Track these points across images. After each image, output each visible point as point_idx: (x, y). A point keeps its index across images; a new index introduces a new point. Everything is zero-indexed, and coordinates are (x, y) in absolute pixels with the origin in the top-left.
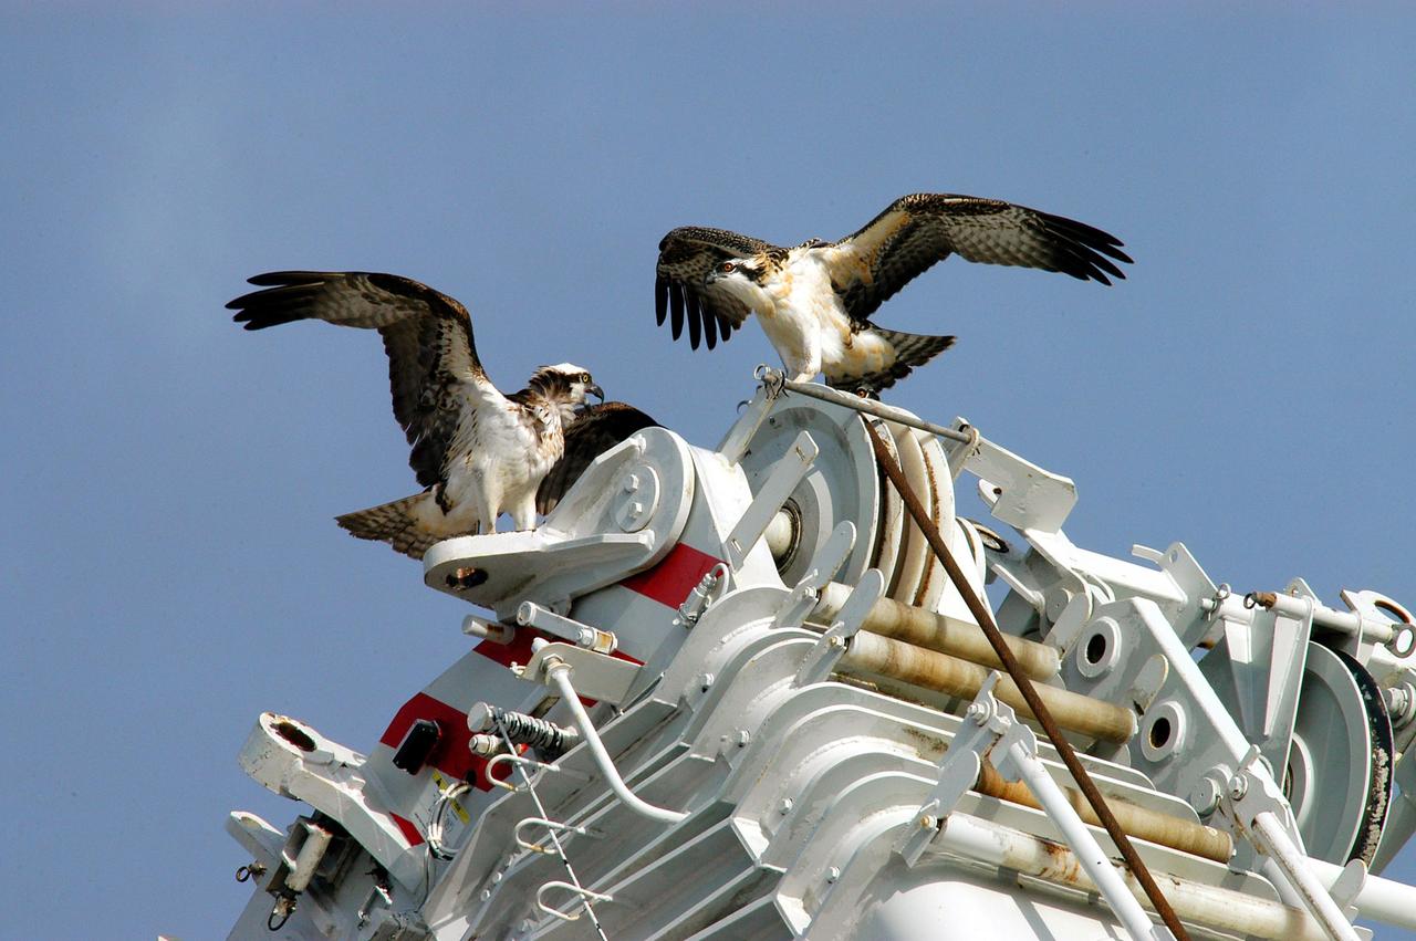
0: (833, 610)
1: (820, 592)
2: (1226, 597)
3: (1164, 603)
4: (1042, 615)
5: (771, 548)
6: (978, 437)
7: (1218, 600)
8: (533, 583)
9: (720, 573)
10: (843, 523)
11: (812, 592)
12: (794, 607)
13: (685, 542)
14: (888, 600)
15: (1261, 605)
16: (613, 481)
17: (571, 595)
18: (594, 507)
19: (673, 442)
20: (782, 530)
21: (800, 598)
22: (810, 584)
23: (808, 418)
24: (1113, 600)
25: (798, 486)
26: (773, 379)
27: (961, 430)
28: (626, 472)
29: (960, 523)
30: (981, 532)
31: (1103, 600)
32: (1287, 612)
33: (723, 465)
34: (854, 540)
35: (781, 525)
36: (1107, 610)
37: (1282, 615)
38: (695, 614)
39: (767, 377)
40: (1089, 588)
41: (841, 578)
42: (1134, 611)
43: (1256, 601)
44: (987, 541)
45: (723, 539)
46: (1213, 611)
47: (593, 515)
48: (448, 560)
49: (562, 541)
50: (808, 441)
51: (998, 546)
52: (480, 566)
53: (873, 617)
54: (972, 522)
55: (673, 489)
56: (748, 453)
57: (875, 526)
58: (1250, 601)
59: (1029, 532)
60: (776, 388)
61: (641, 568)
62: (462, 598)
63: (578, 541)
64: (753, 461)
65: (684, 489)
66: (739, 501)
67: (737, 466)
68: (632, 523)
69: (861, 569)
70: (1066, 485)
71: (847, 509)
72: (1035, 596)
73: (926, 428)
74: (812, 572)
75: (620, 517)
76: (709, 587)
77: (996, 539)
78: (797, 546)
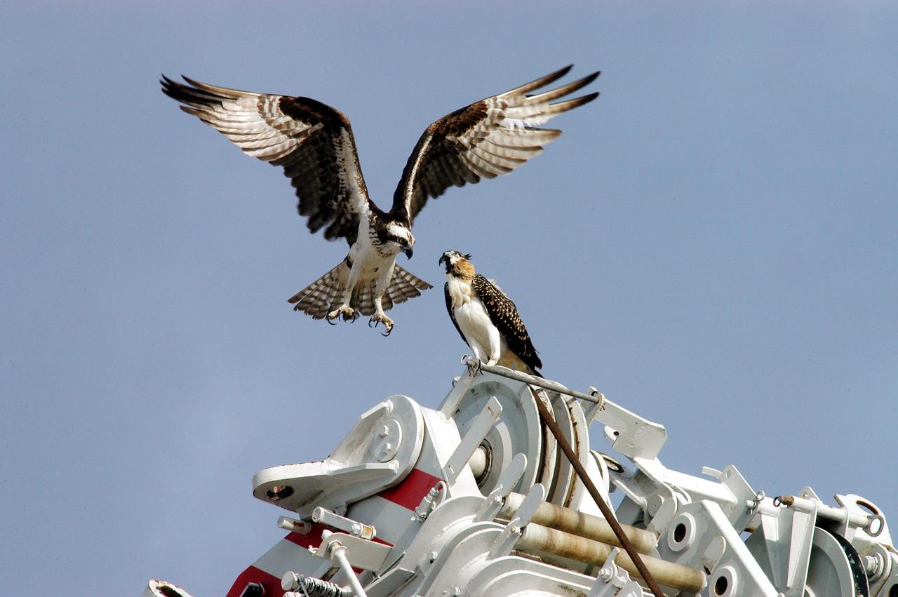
0: (512, 510)
1: (504, 499)
2: (762, 499)
3: (723, 504)
4: (645, 512)
5: (473, 471)
6: (604, 400)
7: (757, 501)
8: (322, 495)
9: (441, 487)
10: (518, 455)
11: (499, 499)
12: (487, 509)
13: (418, 468)
14: (548, 503)
15: (784, 504)
16: (372, 430)
17: (346, 502)
18: (361, 446)
19: (410, 404)
20: (480, 459)
21: (492, 503)
22: (498, 493)
23: (495, 388)
24: (690, 502)
25: (490, 432)
26: (473, 365)
27: (593, 395)
28: (380, 424)
29: (593, 454)
30: (606, 459)
31: (684, 502)
32: (801, 509)
33: (441, 418)
34: (526, 465)
35: (479, 457)
36: (687, 508)
37: (798, 511)
38: (425, 514)
39: (470, 362)
40: (675, 495)
41: (517, 490)
42: (704, 508)
43: (781, 502)
44: (610, 465)
45: (442, 466)
46: (754, 508)
47: (360, 451)
48: (268, 481)
49: (341, 468)
50: (495, 403)
51: (617, 468)
52: (288, 485)
53: (539, 514)
54: (600, 453)
55: (411, 434)
56: (458, 411)
57: (539, 456)
58: (777, 502)
59: (636, 459)
60: (475, 370)
61: (391, 484)
62: (277, 505)
63: (350, 468)
64: (460, 415)
65: (417, 434)
66: (452, 441)
67: (451, 419)
68: (385, 456)
69: (530, 485)
70: (659, 429)
71: (521, 446)
72: (641, 500)
73: (570, 394)
74: (499, 486)
75: (377, 452)
76: (434, 496)
77: (616, 464)
78: (489, 469)
